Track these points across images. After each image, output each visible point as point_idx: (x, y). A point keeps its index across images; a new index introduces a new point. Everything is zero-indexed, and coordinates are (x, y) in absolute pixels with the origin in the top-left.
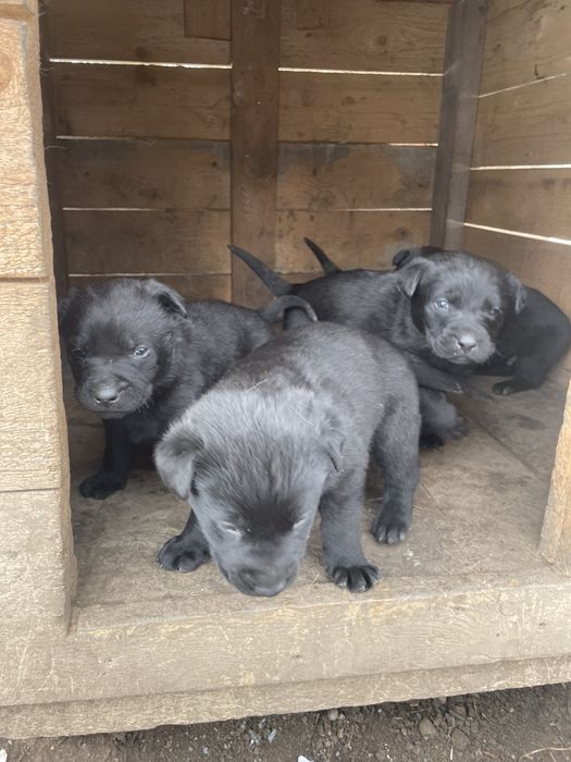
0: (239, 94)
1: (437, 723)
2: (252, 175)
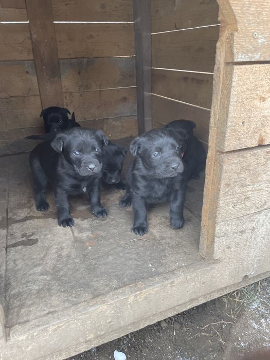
0: (35, 36)
1: (167, 321)
2: (48, 77)
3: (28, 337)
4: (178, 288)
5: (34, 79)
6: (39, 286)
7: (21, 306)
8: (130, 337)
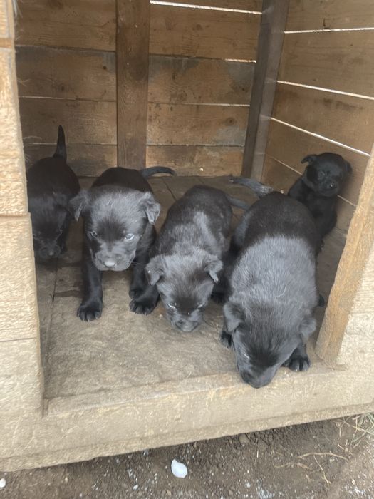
0: (122, 19)
1: (249, 436)
2: (131, 78)
3: (70, 416)
4: (279, 394)
5: (113, 78)
6: (91, 352)
7: (67, 374)
8: (195, 446)
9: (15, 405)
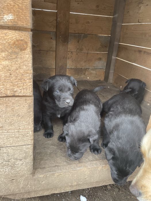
0: (59, 19)
1: (111, 186)
2: (62, 42)
3: (44, 176)
5: (54, 42)
6: (51, 151)
7: (42, 159)
8: (89, 190)
9: (23, 171)
